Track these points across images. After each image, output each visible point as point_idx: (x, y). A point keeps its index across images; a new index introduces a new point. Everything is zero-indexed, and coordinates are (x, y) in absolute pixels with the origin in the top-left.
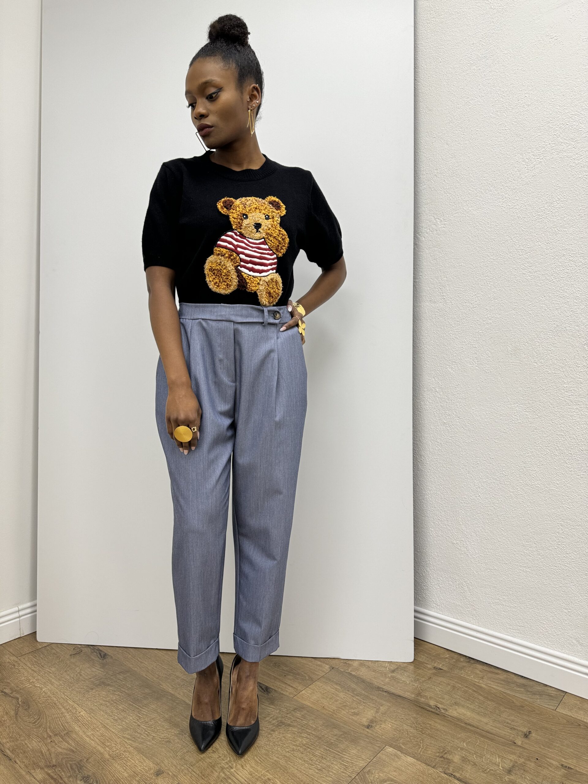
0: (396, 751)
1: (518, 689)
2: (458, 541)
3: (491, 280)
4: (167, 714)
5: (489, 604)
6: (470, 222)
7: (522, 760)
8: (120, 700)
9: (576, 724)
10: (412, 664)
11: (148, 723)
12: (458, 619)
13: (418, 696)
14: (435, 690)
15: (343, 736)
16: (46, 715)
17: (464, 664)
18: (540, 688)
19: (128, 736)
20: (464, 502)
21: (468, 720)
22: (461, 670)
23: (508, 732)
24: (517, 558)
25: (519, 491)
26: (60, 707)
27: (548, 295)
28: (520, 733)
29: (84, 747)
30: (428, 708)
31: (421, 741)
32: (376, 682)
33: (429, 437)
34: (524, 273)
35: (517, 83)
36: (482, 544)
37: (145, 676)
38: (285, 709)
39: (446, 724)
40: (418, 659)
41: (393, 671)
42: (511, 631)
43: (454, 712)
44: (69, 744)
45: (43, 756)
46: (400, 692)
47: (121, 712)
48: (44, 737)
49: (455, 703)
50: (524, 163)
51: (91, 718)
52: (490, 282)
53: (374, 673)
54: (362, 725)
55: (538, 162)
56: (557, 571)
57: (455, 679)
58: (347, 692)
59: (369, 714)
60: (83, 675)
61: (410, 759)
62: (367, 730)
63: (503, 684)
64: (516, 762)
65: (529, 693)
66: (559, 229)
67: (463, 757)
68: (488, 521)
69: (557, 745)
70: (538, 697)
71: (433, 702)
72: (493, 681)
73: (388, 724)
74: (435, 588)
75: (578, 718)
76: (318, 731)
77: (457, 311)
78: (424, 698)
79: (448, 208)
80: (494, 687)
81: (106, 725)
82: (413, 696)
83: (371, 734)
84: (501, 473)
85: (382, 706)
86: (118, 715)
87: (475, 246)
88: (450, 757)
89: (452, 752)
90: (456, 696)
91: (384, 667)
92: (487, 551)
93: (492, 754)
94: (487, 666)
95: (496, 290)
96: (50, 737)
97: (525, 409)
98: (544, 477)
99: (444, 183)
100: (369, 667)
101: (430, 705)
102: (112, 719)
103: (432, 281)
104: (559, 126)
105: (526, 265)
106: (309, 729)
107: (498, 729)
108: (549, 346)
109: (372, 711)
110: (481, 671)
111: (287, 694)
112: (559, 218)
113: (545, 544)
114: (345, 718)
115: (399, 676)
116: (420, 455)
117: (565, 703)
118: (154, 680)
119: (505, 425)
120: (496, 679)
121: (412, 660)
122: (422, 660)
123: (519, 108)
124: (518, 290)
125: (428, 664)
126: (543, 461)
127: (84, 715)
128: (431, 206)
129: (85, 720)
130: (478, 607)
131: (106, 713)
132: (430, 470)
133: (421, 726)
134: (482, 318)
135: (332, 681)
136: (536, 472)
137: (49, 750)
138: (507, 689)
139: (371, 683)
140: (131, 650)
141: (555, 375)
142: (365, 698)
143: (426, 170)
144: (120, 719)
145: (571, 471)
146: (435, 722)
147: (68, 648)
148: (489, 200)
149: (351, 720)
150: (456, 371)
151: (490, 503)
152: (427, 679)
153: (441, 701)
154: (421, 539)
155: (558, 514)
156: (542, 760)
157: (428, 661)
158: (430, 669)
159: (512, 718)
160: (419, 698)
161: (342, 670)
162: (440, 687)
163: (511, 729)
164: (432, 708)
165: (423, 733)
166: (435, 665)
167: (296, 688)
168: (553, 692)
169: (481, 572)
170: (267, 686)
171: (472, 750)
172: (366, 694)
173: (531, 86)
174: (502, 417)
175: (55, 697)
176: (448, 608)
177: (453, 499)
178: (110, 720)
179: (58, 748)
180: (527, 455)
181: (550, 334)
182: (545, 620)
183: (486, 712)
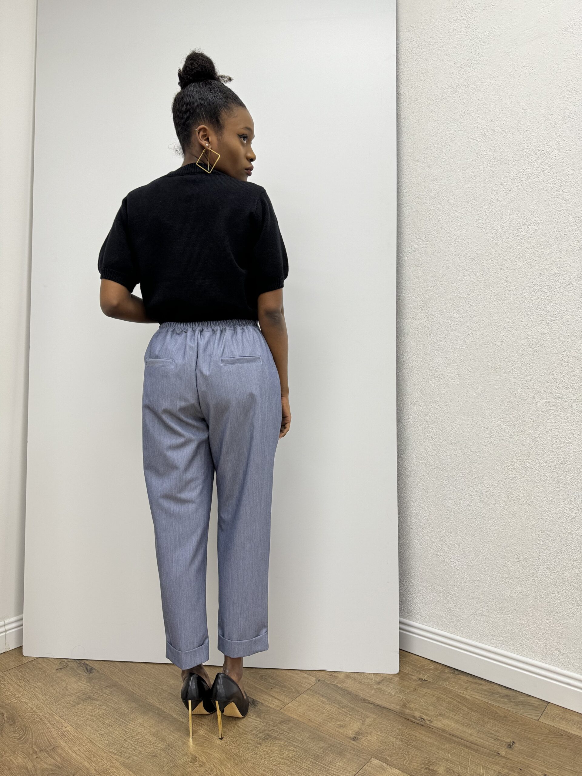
0: (382, 763)
1: (502, 700)
2: (441, 553)
3: (471, 298)
4: (154, 729)
5: (472, 615)
6: (451, 242)
7: (506, 771)
8: (107, 715)
9: (559, 734)
10: (397, 675)
11: (134, 737)
12: (442, 630)
13: (403, 708)
14: (420, 701)
15: (329, 749)
16: (31, 730)
17: (448, 675)
18: (523, 699)
19: (113, 751)
20: (448, 514)
21: (452, 731)
22: (446, 682)
23: (492, 743)
24: (499, 569)
25: (501, 504)
26: (46, 722)
27: (526, 312)
28: (504, 744)
29: (70, 763)
30: (414, 720)
31: (407, 753)
32: (362, 694)
33: (413, 450)
34: (503, 291)
35: (495, 110)
36: (466, 556)
37: (132, 690)
38: (272, 722)
39: (430, 735)
40: (403, 671)
41: (379, 683)
42: (494, 642)
43: (438, 724)
44: (54, 760)
45: (28, 771)
46: (385, 703)
47: (107, 726)
48: (29, 753)
49: (440, 714)
50: (503, 187)
51: (77, 733)
52: (471, 300)
53: (360, 685)
54: (348, 737)
55: (515, 185)
56: (538, 582)
57: (439, 690)
58: (333, 704)
59: (354, 727)
60: (70, 690)
61: (396, 771)
62: (353, 742)
63: (486, 695)
64: (500, 773)
65: (512, 704)
66: (536, 250)
67: (448, 768)
68: (470, 533)
69: (540, 755)
70: (521, 707)
71: (419, 714)
72: (476, 692)
73: (374, 736)
74: (420, 599)
75: (560, 728)
76: (304, 744)
77: (439, 328)
78: (409, 710)
79: (429, 228)
80: (478, 697)
81: (92, 740)
82: (398, 707)
83: (357, 746)
84: (483, 485)
85: (367, 718)
86: (105, 729)
87: (456, 265)
88: (435, 768)
89: (437, 764)
90: (440, 707)
91: (370, 679)
92: (470, 562)
93: (476, 765)
94: (471, 677)
95: (476, 308)
96: (36, 753)
97: (505, 423)
98: (525, 489)
99: (425, 204)
100: (354, 679)
101: (415, 717)
102: (99, 733)
103: (414, 298)
104: (536, 152)
105: (505, 284)
106: (296, 742)
107: (483, 740)
108: (528, 362)
109: (358, 723)
110: (465, 682)
111: (274, 707)
112: (536, 239)
113: (527, 555)
114: (331, 730)
115: (384, 688)
116: (404, 468)
117: (547, 713)
118: (141, 694)
119: (487, 438)
120: (480, 690)
121: (397, 671)
122: (407, 671)
123: (496, 134)
124: (497, 308)
125: (414, 675)
126: (523, 474)
127: (70, 730)
128: (413, 227)
129: (71, 735)
130: (462, 618)
131: (92, 728)
132: (414, 482)
133: (407, 737)
134: (463, 335)
135: (318, 694)
136: (517, 484)
137: (34, 765)
138: (490, 700)
139: (356, 696)
140: (118, 664)
141: (534, 390)
142: (350, 710)
143: (408, 192)
144: (106, 734)
145: (550, 484)
146: (420, 733)
147: (54, 662)
148: (469, 221)
149: (337, 733)
150: (439, 386)
151: (472, 515)
152: (413, 690)
153: (425, 713)
154: (405, 551)
155: (538, 525)
156: (525, 770)
157: (413, 672)
158: (415, 680)
159: (496, 728)
160: (405, 710)
161: (328, 682)
162: (425, 699)
163: (495, 739)
164: (416, 719)
165: (408, 745)
166: (420, 676)
167: (283, 700)
168: (535, 702)
169: (465, 583)
170: (254, 700)
171: (456, 761)
172: (352, 706)
173: (508, 114)
174: (483, 431)
175: (41, 712)
176: (432, 619)
177: (437, 511)
178: (96, 735)
179: (43, 764)
180: (508, 468)
181: (529, 350)
182: (528, 631)
183: (471, 723)
